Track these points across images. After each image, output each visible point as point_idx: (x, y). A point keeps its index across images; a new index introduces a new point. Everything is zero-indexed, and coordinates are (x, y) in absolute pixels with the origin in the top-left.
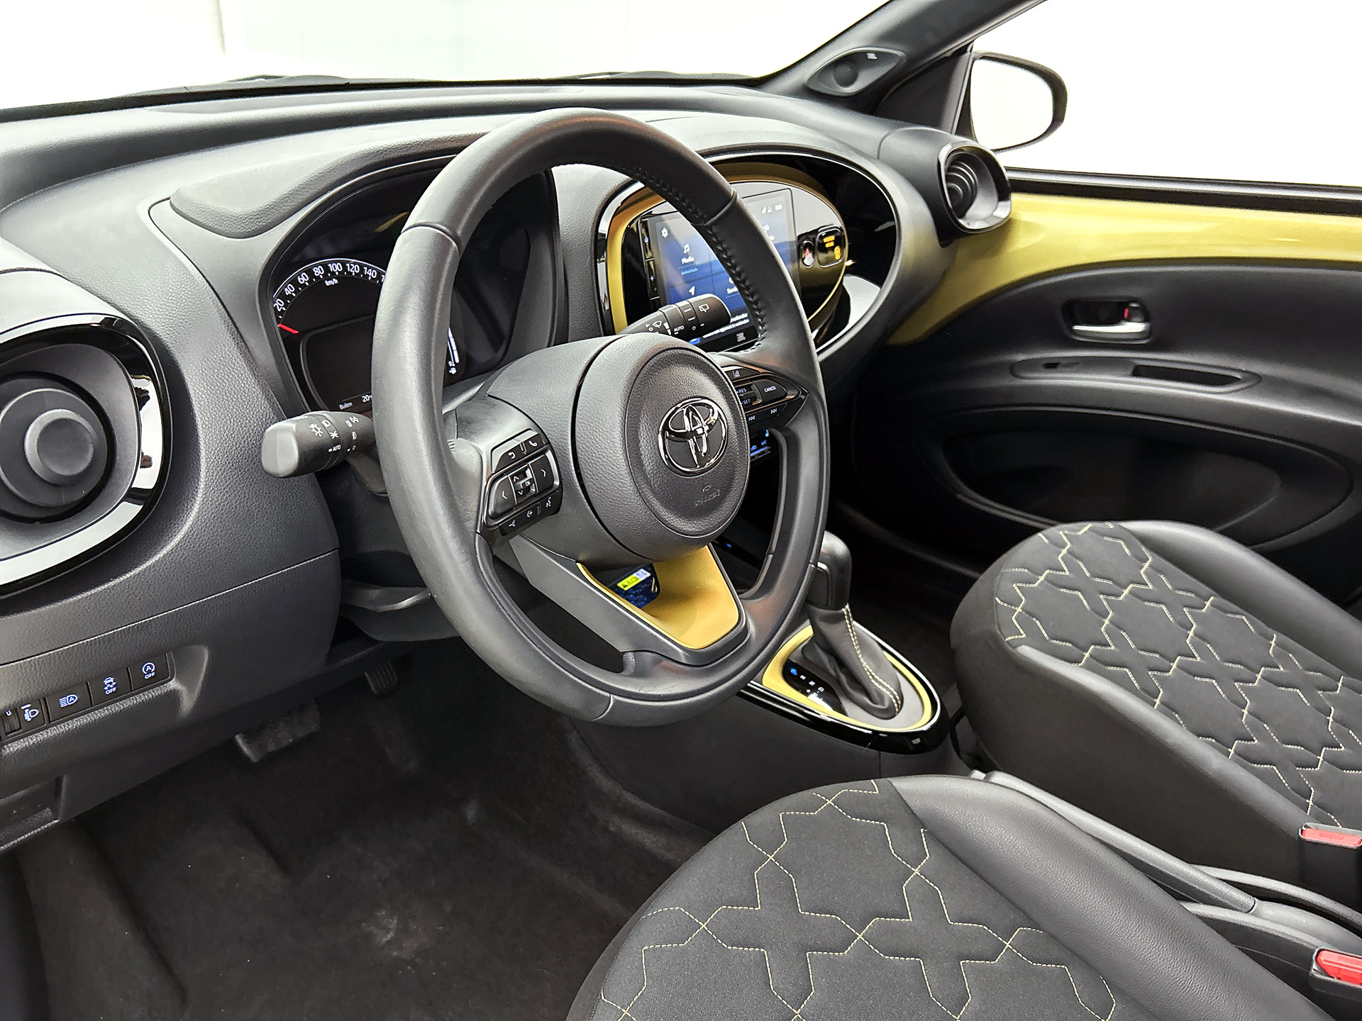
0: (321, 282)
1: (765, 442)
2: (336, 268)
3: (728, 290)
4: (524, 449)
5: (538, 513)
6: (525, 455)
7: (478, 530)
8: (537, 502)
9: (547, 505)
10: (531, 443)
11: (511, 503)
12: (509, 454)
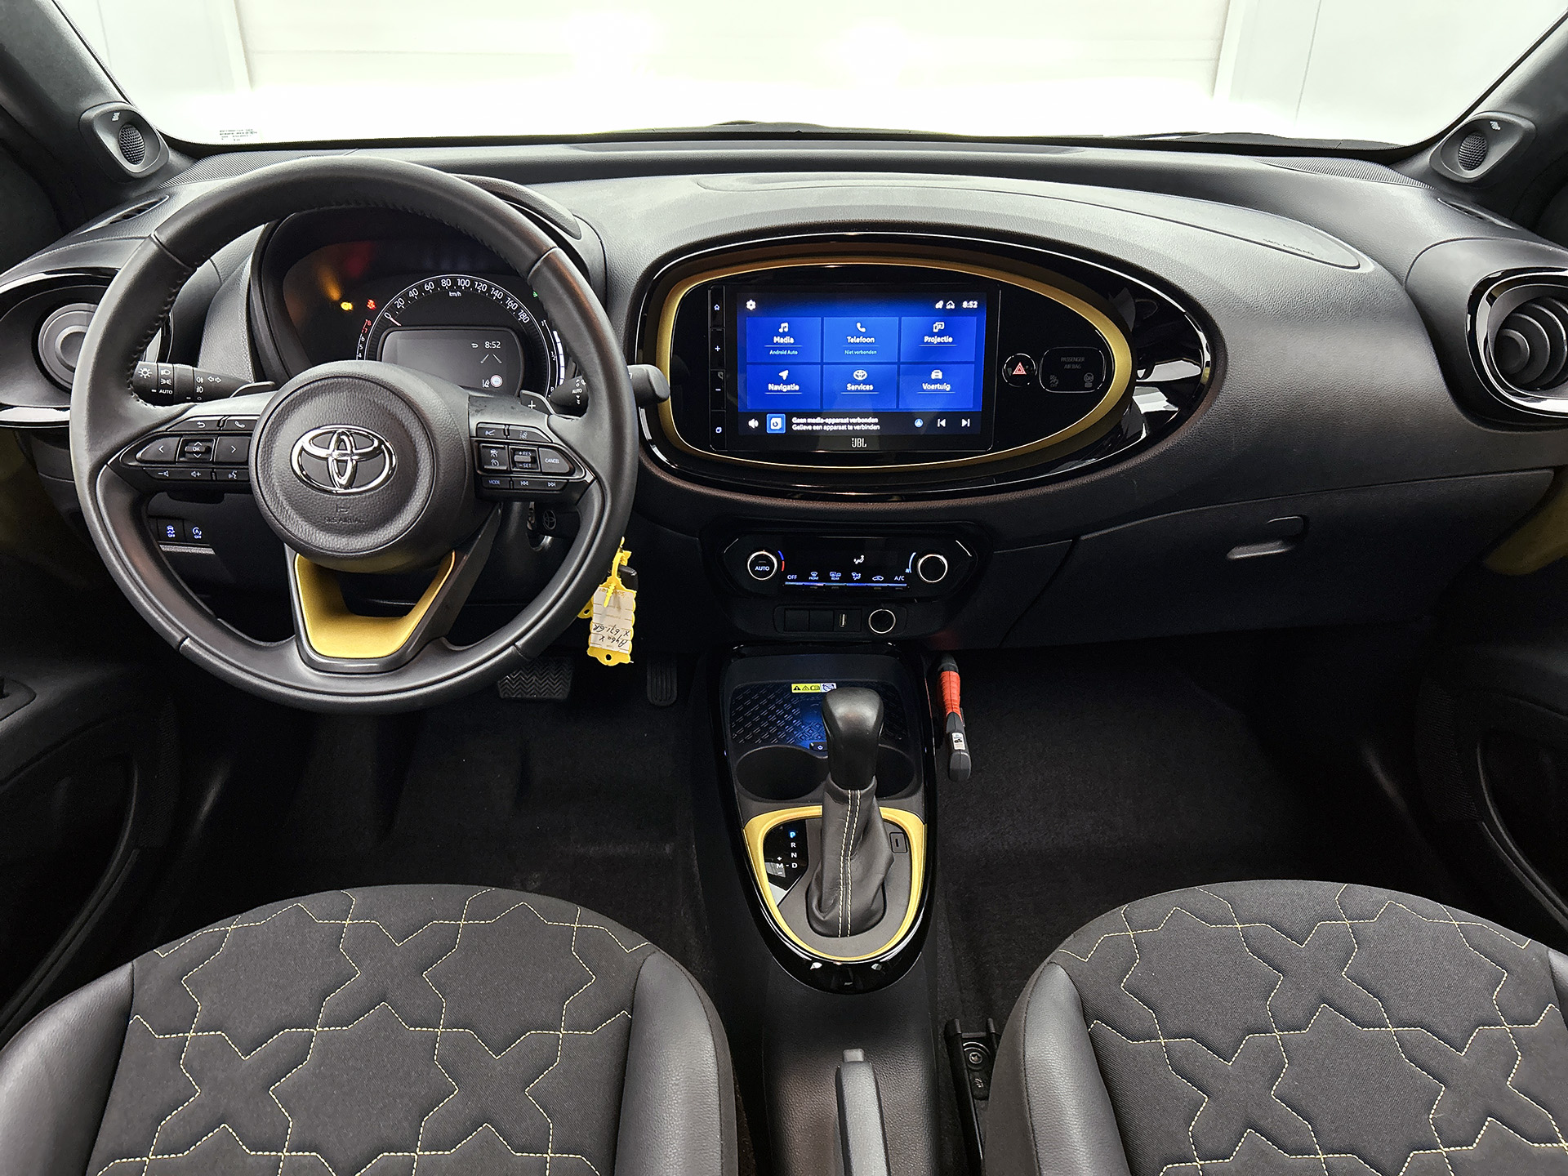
0: (445, 292)
1: (902, 578)
2: (464, 283)
3: (849, 385)
4: (223, 426)
5: (214, 478)
6: (220, 430)
7: (109, 463)
8: (213, 468)
9: (230, 476)
10: (237, 423)
11: (171, 458)
12: (199, 423)
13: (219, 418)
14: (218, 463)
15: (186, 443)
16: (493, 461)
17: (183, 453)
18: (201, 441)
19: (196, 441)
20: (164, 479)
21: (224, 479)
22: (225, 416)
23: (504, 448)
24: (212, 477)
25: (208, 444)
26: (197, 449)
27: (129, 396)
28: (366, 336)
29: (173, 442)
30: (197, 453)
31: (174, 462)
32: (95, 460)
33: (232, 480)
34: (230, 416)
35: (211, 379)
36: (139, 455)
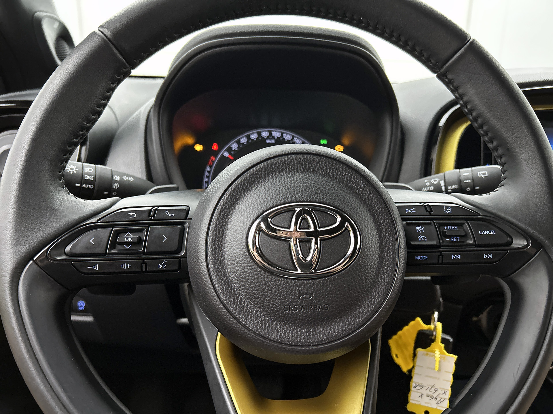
4: (154, 215)
5: (144, 270)
6: (151, 220)
7: (35, 259)
8: (144, 259)
9: (160, 266)
10: (167, 213)
11: (101, 250)
12: (131, 214)
13: (149, 208)
14: (148, 253)
15: (117, 234)
16: (420, 237)
17: (114, 244)
18: (132, 231)
19: (125, 231)
20: (93, 273)
21: (155, 269)
22: (154, 207)
23: (430, 224)
24: (142, 269)
25: (139, 234)
26: (130, 239)
27: (60, 188)
28: (211, 167)
29: (104, 233)
30: (128, 244)
31: (105, 254)
32: (19, 255)
33: (162, 271)
34: (159, 206)
35: (125, 178)
36: (68, 249)
